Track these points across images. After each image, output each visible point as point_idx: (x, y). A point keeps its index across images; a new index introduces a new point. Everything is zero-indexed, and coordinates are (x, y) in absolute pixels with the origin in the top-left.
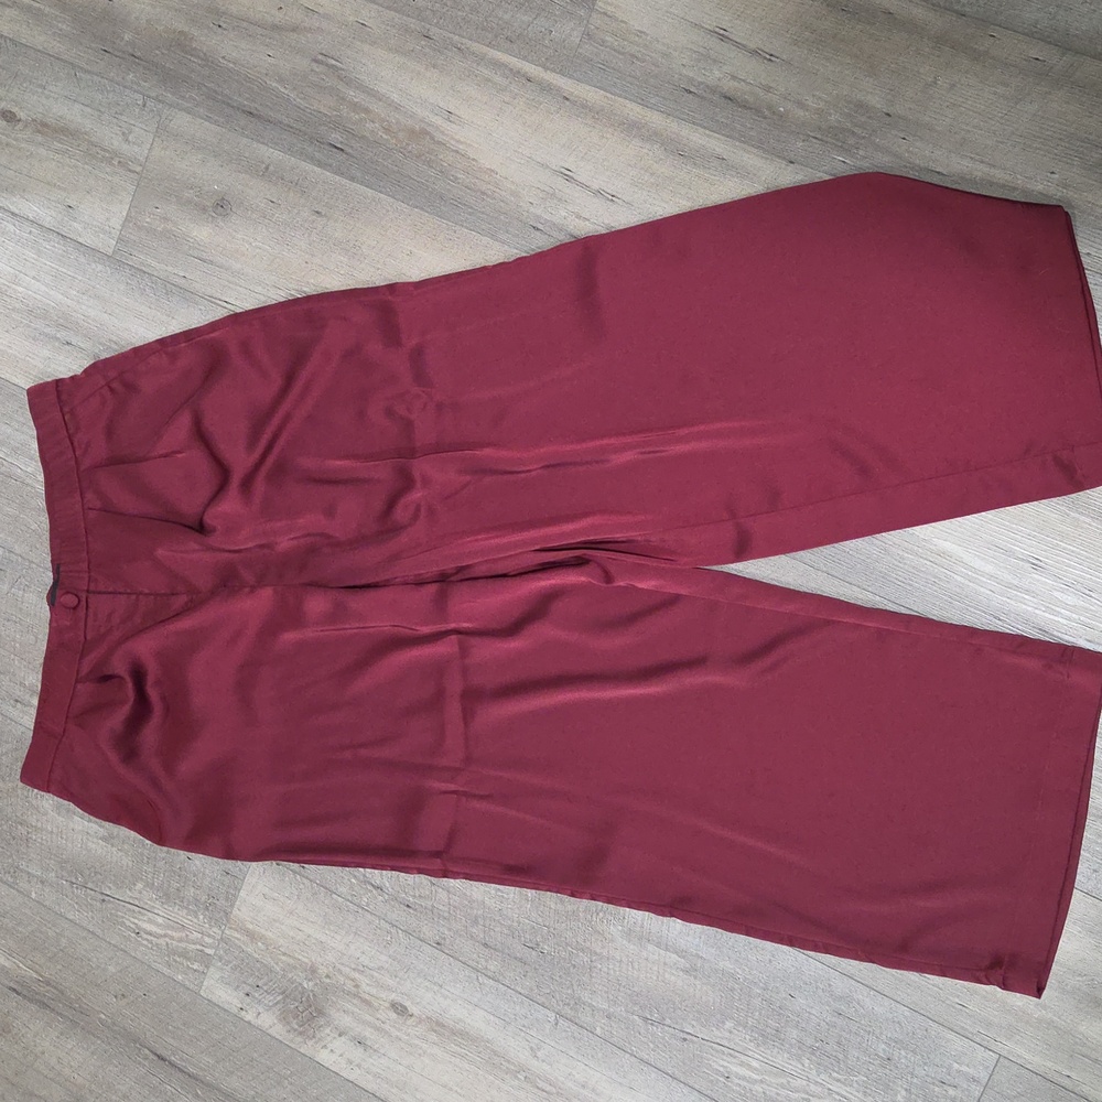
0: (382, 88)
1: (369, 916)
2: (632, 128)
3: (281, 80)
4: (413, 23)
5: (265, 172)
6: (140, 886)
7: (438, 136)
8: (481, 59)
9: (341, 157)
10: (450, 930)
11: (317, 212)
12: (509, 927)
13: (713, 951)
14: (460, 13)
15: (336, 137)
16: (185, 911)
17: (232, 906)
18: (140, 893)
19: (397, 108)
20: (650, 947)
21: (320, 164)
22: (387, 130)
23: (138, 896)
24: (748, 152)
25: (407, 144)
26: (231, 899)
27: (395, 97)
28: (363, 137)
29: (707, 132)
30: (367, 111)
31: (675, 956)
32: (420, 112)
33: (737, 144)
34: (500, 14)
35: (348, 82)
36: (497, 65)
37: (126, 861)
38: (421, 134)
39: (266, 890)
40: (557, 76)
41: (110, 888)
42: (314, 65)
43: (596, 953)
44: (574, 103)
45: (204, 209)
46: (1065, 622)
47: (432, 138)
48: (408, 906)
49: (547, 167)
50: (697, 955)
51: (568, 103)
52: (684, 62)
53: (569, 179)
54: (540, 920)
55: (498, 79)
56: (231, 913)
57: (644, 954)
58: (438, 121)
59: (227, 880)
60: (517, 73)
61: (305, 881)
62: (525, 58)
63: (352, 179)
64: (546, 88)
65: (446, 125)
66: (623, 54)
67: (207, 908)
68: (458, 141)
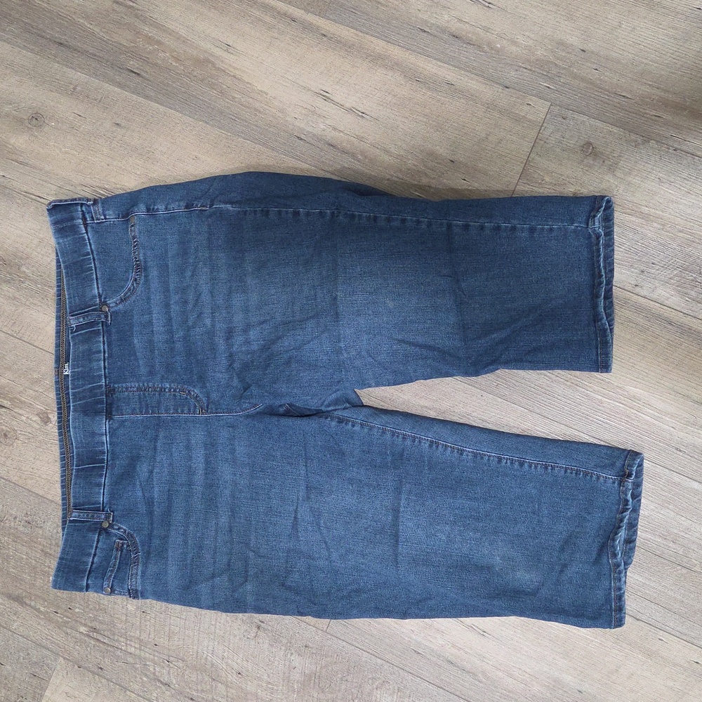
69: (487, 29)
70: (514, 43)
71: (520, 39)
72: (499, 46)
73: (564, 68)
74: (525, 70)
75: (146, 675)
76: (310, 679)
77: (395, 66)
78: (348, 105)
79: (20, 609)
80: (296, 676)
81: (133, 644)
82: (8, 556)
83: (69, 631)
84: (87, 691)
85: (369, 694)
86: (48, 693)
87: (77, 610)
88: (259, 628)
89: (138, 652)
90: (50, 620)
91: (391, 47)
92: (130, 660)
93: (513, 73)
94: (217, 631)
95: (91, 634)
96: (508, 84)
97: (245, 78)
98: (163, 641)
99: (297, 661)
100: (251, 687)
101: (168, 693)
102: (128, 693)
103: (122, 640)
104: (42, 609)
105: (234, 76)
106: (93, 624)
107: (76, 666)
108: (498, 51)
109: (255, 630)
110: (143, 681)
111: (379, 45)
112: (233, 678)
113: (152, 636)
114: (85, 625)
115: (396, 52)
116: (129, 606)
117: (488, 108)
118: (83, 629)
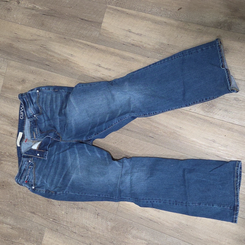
0: (56, 51)
1: (73, 239)
2: (112, 54)
3: (34, 52)
4: (61, 36)
5: (32, 72)
6: (20, 239)
7: (70, 60)
8: (77, 42)
9: (49, 67)
10: (92, 241)
11: (45, 80)
12: (106, 239)
13: (153, 239)
14: (71, 33)
15: (47, 63)
16: (31, 243)
17: (42, 241)
18: (21, 240)
19: (60, 55)
20: (138, 239)
21: (44, 69)
22: (59, 60)
23: (20, 241)
24: (139, 56)
25: (63, 63)
26: (42, 239)
27: (59, 52)
28: (53, 62)
29: (129, 53)
30: (53, 56)
31: (144, 241)
32: (65, 55)
33: (136, 54)
34: (80, 32)
35: (49, 50)
36: (81, 43)
37: (17, 233)
38: (66, 60)
39: (49, 236)
40: (95, 44)
41: (14, 240)
42: (41, 47)
43: (126, 242)
44: (99, 49)
45: (20, 82)
46: (222, 154)
47: (68, 60)
48: (82, 236)
49: (95, 64)
50: (149, 240)
51: (98, 50)
52: (122, 38)
53: (100, 66)
54: (113, 236)
55: (82, 46)
56: (42, 242)
57: (137, 241)
58: (69, 57)
59: (40, 235)
60: (85, 44)
61: (58, 233)
62: (87, 41)
63: (52, 72)
64: (92, 47)
65: (71, 57)
66: (108, 38)
67: (36, 242)
68: (74, 61)
69: (141, 42)
70: (149, 44)
71: (151, 44)
72: (145, 46)
73: (164, 50)
74: (153, 52)
75: (69, 231)
76: (113, 228)
77: (117, 55)
78: (106, 67)
79: (34, 215)
80: (110, 228)
81: (65, 222)
82: (29, 201)
83: (48, 220)
84: (54, 236)
85: (130, 231)
86: (44, 238)
87: (49, 214)
88: (98, 215)
89: (66, 224)
90: (42, 218)
91: (116, 50)
92: (65, 227)
93: (150, 53)
94: (87, 217)
95: (54, 221)
96: (148, 56)
97: (77, 63)
98: (73, 221)
99: (109, 223)
100: (97, 232)
101: (76, 235)
102: (65, 236)
103: (62, 221)
104: (40, 215)
105: (74, 63)
106: (54, 218)
107: (51, 230)
108: (145, 47)
109: (97, 216)
110: (69, 233)
111: (112, 50)
112: (92, 229)
113: (70, 220)
114: (52, 218)
115: (117, 51)
116: (63, 212)
117: (144, 64)
118: (51, 220)
